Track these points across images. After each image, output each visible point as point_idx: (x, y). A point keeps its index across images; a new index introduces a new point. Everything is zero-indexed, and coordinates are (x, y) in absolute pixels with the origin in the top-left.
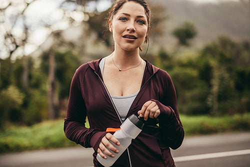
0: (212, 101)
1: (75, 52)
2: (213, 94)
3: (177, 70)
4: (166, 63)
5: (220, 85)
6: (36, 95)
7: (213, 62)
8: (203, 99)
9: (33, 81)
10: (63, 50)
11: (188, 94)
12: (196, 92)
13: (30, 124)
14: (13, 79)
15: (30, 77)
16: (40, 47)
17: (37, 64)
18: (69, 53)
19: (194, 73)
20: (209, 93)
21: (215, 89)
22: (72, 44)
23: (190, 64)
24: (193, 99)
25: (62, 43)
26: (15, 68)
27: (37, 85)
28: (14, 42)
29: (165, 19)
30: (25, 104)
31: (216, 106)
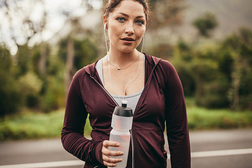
0: (233, 95)
1: (92, 40)
2: (233, 88)
3: (196, 62)
4: (185, 54)
5: (242, 79)
6: (53, 82)
7: (235, 55)
8: (223, 92)
9: (51, 68)
10: (80, 37)
11: (207, 87)
12: (215, 84)
13: (47, 111)
14: (30, 65)
15: (47, 64)
16: (57, 34)
17: (55, 51)
18: (87, 41)
19: (214, 65)
20: (229, 87)
21: (236, 83)
22: (89, 32)
23: (210, 56)
24: (212, 91)
25: (79, 30)
26: (32, 54)
27: (54, 72)
28: (32, 28)
29: (184, 8)
30: (43, 91)
31: (237, 100)
